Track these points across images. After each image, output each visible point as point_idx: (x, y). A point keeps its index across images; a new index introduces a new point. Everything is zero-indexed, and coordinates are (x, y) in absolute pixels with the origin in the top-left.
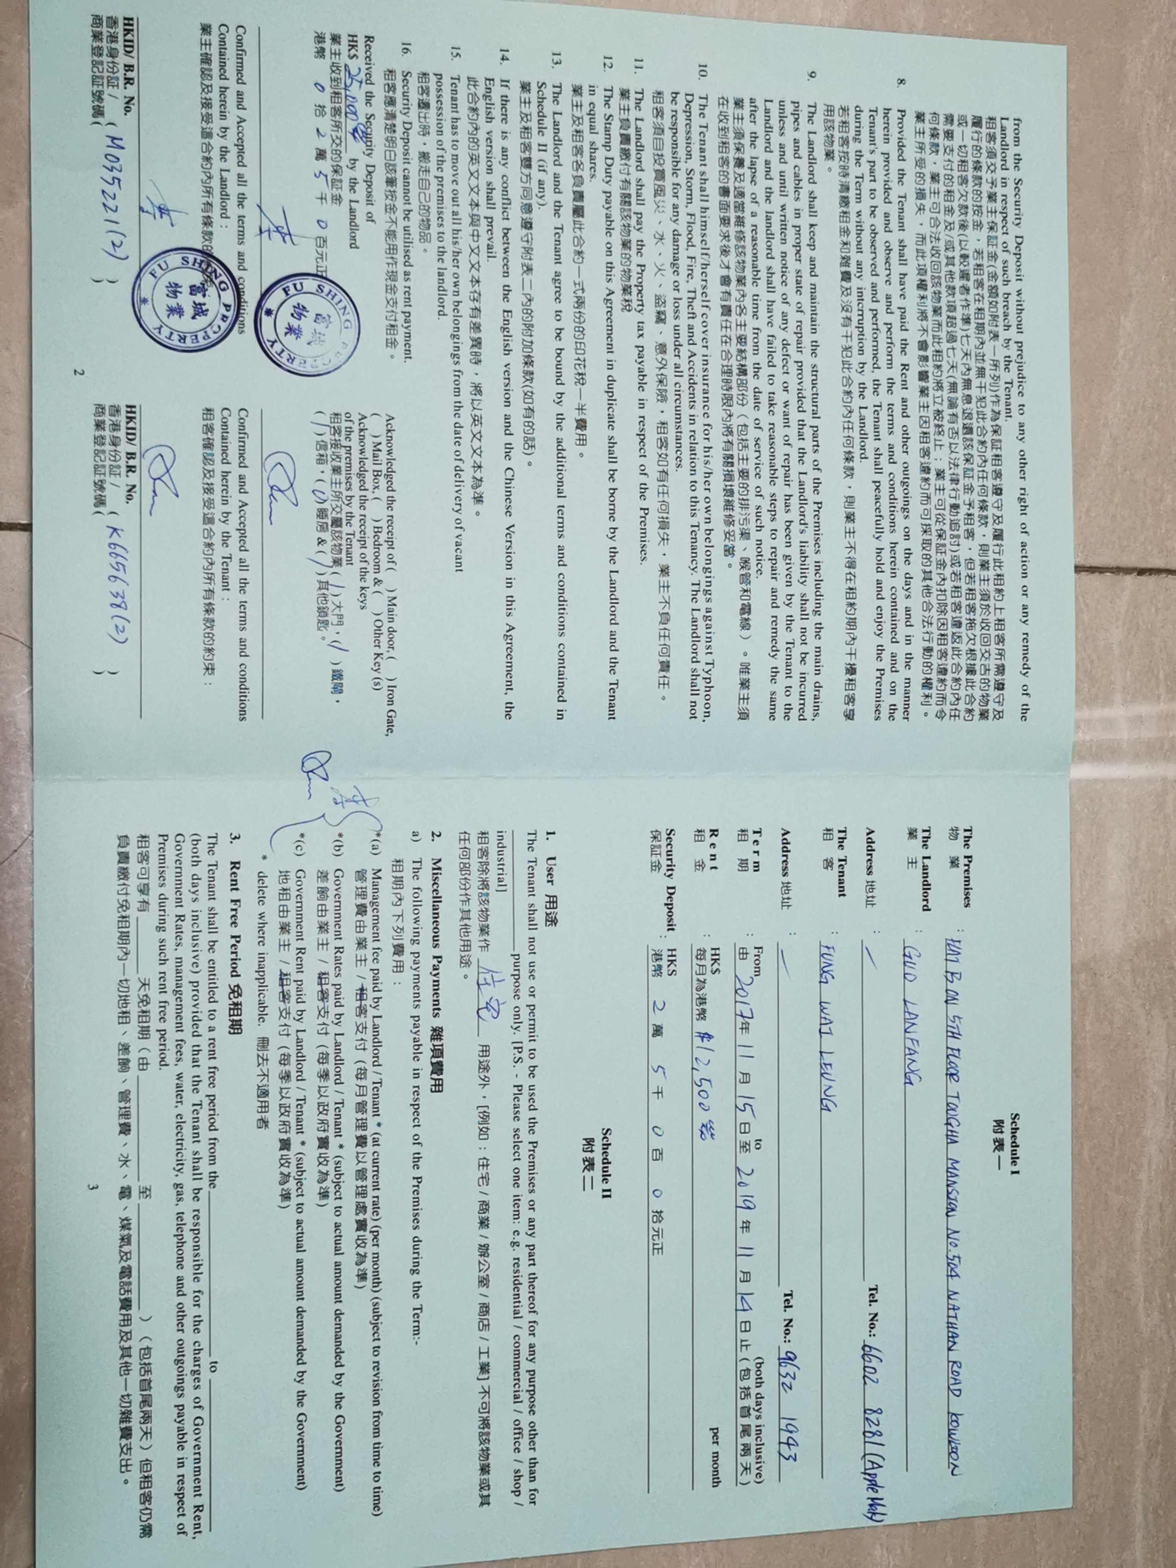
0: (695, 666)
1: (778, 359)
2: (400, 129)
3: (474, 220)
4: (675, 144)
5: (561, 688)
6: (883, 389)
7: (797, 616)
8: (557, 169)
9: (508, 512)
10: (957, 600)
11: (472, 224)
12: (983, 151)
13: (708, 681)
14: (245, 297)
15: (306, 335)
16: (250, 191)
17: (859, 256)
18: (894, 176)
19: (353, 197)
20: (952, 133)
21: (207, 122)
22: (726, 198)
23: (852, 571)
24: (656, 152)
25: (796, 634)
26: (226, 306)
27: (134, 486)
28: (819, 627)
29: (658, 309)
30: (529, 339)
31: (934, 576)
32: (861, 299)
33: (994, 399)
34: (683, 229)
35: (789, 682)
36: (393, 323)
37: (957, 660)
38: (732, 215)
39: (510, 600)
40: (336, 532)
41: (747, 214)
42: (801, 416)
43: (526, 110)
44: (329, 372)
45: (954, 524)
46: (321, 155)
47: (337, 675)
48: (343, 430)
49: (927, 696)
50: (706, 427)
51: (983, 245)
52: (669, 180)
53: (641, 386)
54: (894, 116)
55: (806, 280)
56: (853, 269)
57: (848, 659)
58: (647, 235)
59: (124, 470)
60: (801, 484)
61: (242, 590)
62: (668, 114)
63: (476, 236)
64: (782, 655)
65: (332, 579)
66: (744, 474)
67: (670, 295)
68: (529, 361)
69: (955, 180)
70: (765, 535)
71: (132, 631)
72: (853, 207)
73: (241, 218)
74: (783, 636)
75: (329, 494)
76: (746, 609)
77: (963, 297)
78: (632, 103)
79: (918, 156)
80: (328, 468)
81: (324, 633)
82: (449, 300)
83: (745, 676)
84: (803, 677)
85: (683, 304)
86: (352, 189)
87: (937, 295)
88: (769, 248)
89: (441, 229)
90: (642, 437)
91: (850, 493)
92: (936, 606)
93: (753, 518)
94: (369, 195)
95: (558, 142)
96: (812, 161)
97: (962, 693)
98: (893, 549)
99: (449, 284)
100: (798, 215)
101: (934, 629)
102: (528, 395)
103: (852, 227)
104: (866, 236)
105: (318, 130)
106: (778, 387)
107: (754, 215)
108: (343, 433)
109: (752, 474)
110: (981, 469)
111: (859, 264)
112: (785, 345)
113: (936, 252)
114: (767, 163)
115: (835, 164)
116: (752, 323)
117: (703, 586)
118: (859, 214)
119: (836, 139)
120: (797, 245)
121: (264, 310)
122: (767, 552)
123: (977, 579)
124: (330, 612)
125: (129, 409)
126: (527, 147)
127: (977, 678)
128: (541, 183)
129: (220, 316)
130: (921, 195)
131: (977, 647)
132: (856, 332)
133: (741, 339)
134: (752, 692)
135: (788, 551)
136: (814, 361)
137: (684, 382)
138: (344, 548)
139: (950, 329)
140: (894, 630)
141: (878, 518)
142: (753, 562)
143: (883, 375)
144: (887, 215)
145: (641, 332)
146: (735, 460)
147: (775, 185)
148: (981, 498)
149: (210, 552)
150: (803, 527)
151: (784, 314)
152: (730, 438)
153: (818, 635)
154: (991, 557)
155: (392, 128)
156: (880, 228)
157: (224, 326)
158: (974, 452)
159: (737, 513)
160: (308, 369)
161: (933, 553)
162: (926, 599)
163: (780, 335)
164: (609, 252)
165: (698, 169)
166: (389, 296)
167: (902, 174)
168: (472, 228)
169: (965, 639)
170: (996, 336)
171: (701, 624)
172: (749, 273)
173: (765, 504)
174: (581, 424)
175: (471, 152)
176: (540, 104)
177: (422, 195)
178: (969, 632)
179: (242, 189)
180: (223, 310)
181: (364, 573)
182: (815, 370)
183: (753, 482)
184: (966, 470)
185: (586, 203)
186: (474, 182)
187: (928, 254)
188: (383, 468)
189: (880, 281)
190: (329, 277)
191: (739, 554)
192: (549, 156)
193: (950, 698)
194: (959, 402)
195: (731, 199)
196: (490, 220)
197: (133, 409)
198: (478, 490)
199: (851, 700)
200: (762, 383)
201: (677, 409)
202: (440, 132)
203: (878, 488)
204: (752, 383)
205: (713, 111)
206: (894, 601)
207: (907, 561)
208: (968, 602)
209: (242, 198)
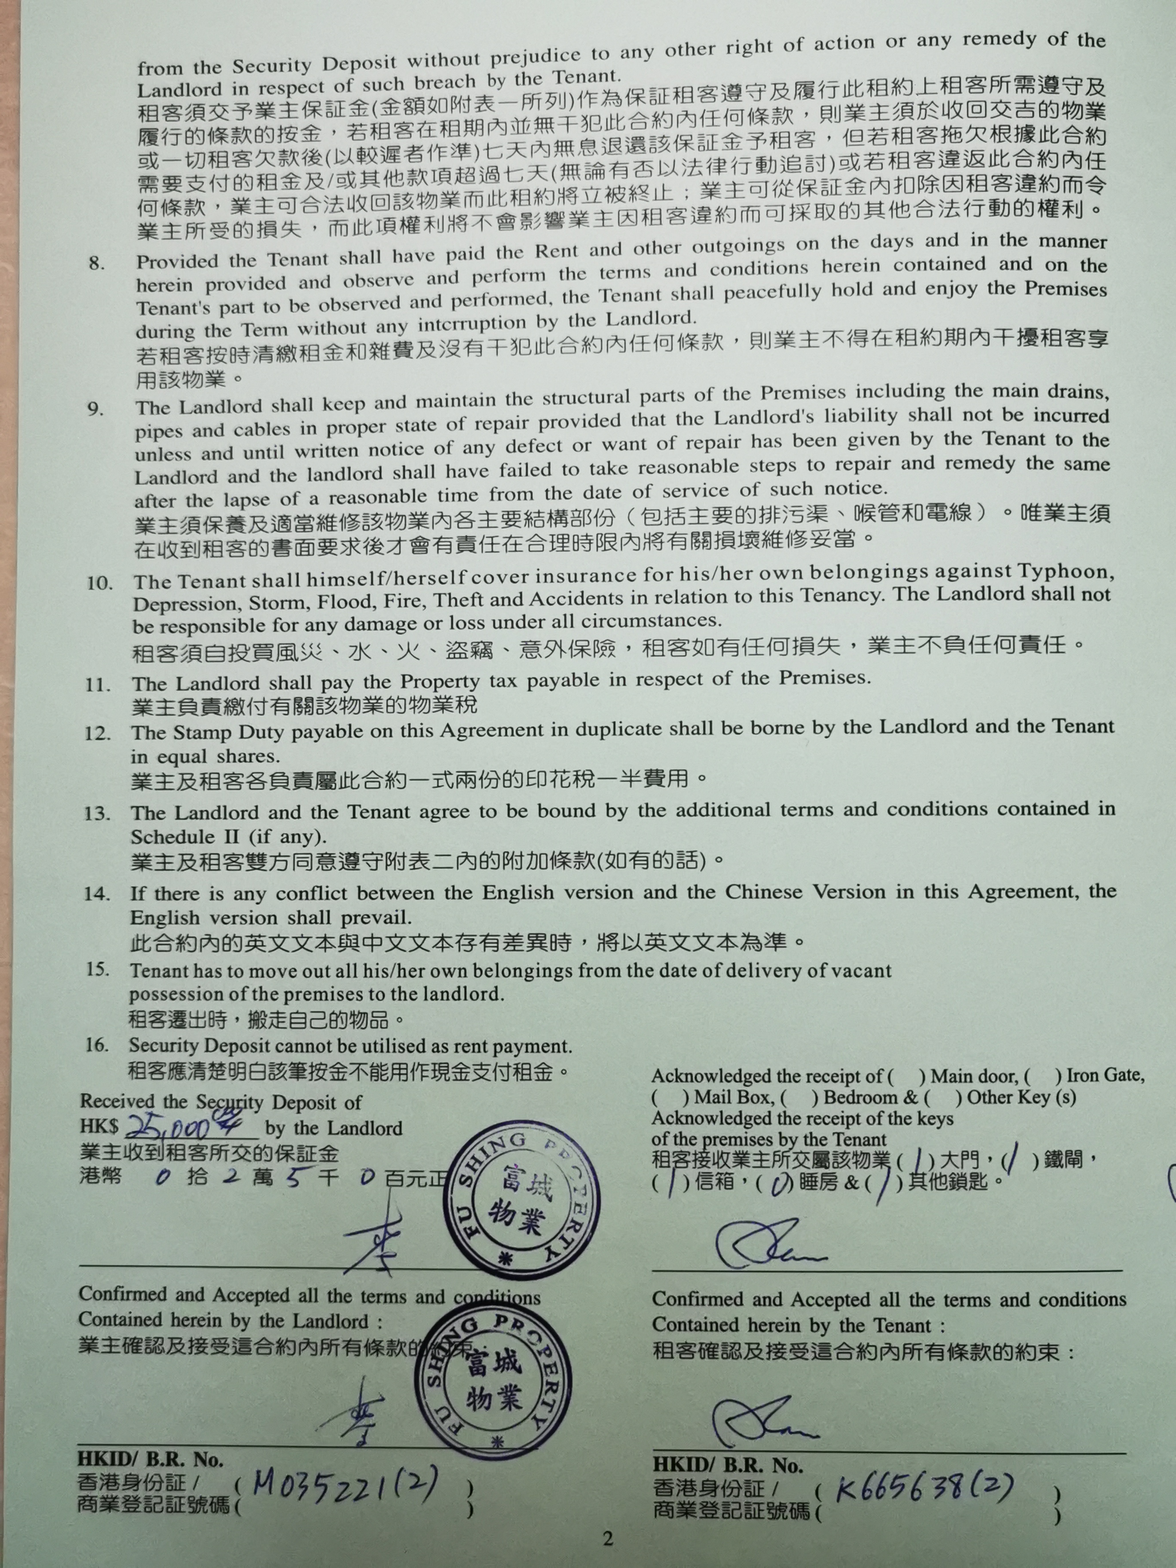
0: (1028, 594)
1: (537, 460)
2: (218, 1057)
3: (349, 943)
4: (212, 627)
5: (1068, 811)
6: (578, 287)
7: (944, 427)
8: (264, 813)
9: (795, 894)
10: (912, 159)
11: (355, 948)
12: (193, 126)
13: (1051, 573)
14: (485, 1292)
15: (538, 1202)
16: (325, 1282)
17: (371, 328)
18: (242, 273)
19: (323, 1129)
20: (169, 178)
21: (226, 1345)
22: (292, 545)
23: (871, 335)
24: (228, 658)
25: (975, 428)
26: (498, 1323)
27: (776, 1461)
28: (963, 390)
29: (469, 654)
30: (526, 859)
31: (875, 198)
32: (438, 325)
33: (586, 101)
34: (343, 615)
35: (1050, 440)
36: (512, 1071)
37: (1010, 159)
38: (317, 535)
39: (932, 892)
40: (836, 1161)
41: (315, 511)
42: (626, 420)
43: (177, 861)
44: (592, 1169)
45: (789, 165)
46: (263, 1177)
47: (1054, 1159)
48: (678, 1148)
49: (1068, 208)
50: (650, 576)
51: (342, 125)
52: (267, 636)
53: (590, 681)
54: (148, 275)
55: (412, 414)
56: (390, 339)
57: (1012, 343)
58: (357, 672)
59: (752, 1476)
60: (734, 420)
61: (928, 1302)
62: (168, 639)
63: (373, 942)
64: (1010, 452)
65: (909, 1166)
66: (721, 515)
67: (446, 635)
68: (561, 860)
69: (242, 172)
70: (817, 480)
71: (993, 1467)
72: (295, 339)
73: (366, 1298)
74: (980, 450)
75: (777, 1171)
76: (937, 511)
77: (426, 156)
78: (155, 696)
79: (208, 233)
80: (739, 1173)
81: (990, 1180)
82: (473, 984)
83: (1043, 512)
84: (1042, 416)
85: (460, 613)
86: (312, 1130)
87: (426, 199)
88: (365, 475)
89: (366, 995)
90: (670, 681)
91: (745, 340)
92: (924, 195)
93: (791, 500)
94: (318, 1104)
95: (222, 813)
96: (226, 406)
97: (1062, 148)
98: (833, 268)
99: (450, 984)
100: (311, 429)
101: (960, 198)
102: (613, 860)
103: (324, 340)
104: (339, 317)
105: (226, 1181)
106: (582, 460)
107: (315, 501)
108: (685, 1148)
109: (720, 502)
110: (699, 121)
111: (382, 328)
112: (514, 447)
113: (357, 204)
114: (234, 479)
115: (229, 370)
116: (483, 503)
117: (902, 582)
118: (304, 330)
119: (190, 369)
120: (359, 429)
121: (501, 1265)
122: (846, 477)
123: (878, 125)
124: (959, 1171)
125: (661, 1467)
126: (233, 860)
127: (1038, 123)
128: (286, 839)
129: (515, 1332)
130: (268, 229)
131: (989, 123)
132: (490, 332)
133: (510, 518)
134: (1067, 501)
135: (843, 443)
136: (538, 400)
137: (581, 612)
138: (859, 1149)
139: (478, 178)
140: (964, 266)
141: (785, 292)
142: (862, 500)
143: (555, 287)
144: (304, 284)
145: (507, 682)
146: (701, 529)
147: (267, 466)
148: (746, 119)
149: (872, 1350)
150: (803, 417)
151: (469, 450)
152: (665, 538)
153: (975, 392)
154: (841, 101)
155: (218, 1069)
156: (324, 295)
157: (529, 1326)
158: (672, 133)
159: (784, 526)
160: (588, 1200)
161: (837, 201)
162: (913, 211)
163: (500, 456)
164: (385, 732)
165: (250, 590)
166: (472, 1076)
167: (237, 261)
168: (361, 948)
169: (976, 144)
170: (485, 99)
171: (963, 584)
172: (406, 508)
173: (768, 479)
174: (654, 777)
175: (245, 949)
176: (165, 840)
177: (315, 1023)
178: (966, 137)
179: (323, 1296)
180: (506, 1327)
181: (897, 1119)
182: (552, 399)
183: (733, 501)
184: (702, 148)
185: (314, 768)
186: (290, 944)
187: (361, 215)
188: (735, 1087)
189: (407, 294)
190: (447, 1169)
191: (848, 523)
192: (245, 826)
193: (1071, 169)
194: (593, 160)
195: (292, 536)
196: (347, 919)
197: (661, 1461)
198: (763, 941)
199: (1075, 336)
200: (578, 484)
201: (625, 623)
202: (218, 995)
203: (736, 294)
204: (576, 503)
205: (160, 568)
206: (917, 265)
207: (850, 244)
208: (916, 141)
209: (336, 1296)
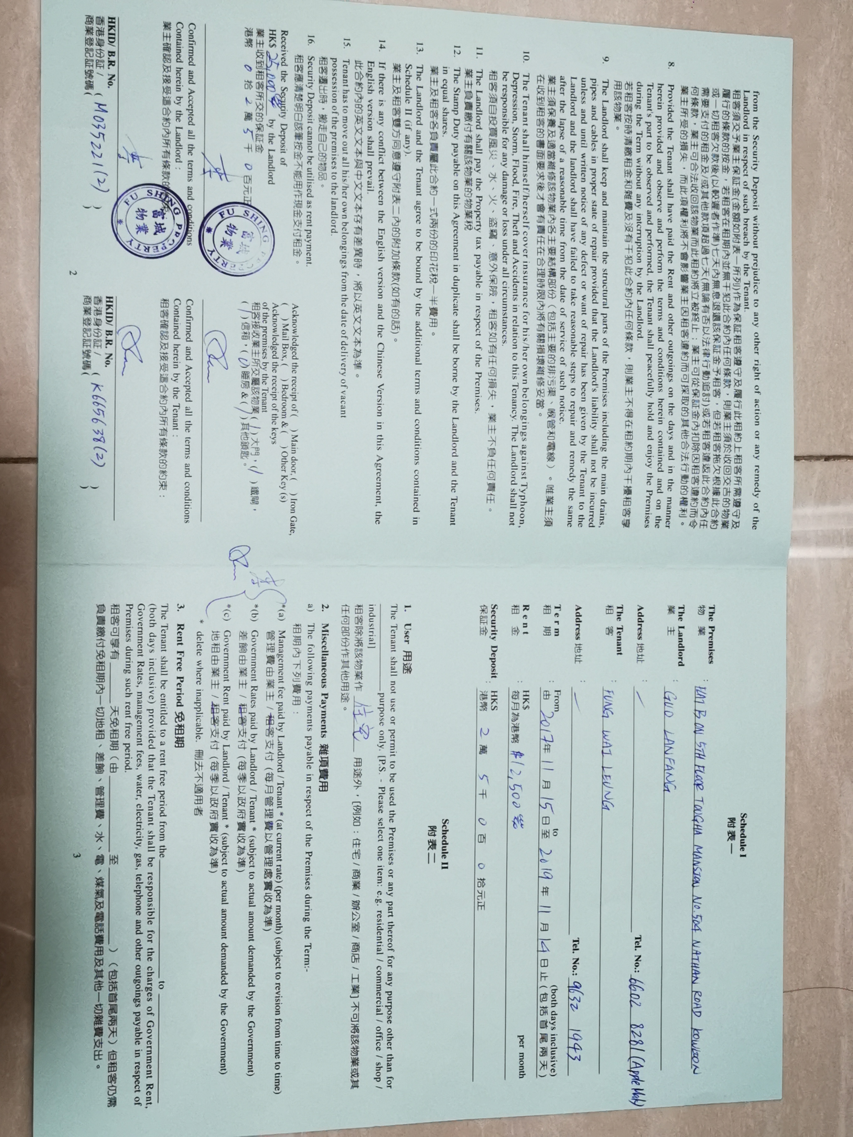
0: (513, 487)
1: (578, 265)
2: (305, 98)
3: (359, 164)
4: (505, 109)
5: (416, 503)
6: (655, 288)
7: (589, 451)
8: (419, 128)
9: (379, 375)
10: (707, 441)
11: (356, 167)
12: (731, 115)
13: (523, 498)
14: (192, 219)
15: (236, 247)
16: (197, 143)
17: (639, 191)
18: (665, 133)
19: (271, 147)
20: (708, 102)
21: (167, 93)
22: (542, 149)
23: (630, 419)
24: (491, 115)
25: (588, 465)
26: (178, 225)
27: (111, 355)
28: (605, 460)
29: (492, 228)
30: (396, 250)
31: (690, 423)
32: (639, 222)
33: (736, 295)
34: (509, 170)
35: (582, 499)
36: (298, 238)
37: (706, 485)
38: (546, 160)
39: (380, 438)
40: (255, 388)
41: (557, 160)
42: (595, 306)
43: (397, 85)
44: (252, 273)
45: (706, 386)
46: (249, 116)
47: (255, 491)
48: (261, 315)
49: (684, 511)
50: (525, 314)
51: (729, 184)
52: (500, 135)
53: (478, 284)
54: (665, 89)
55: (600, 209)
56: (634, 200)
57: (626, 483)
58: (484, 175)
59: (104, 342)
60: (594, 355)
61: (187, 429)
62: (500, 88)
63: (359, 175)
64: (577, 480)
65: (252, 423)
66: (552, 348)
67: (500, 218)
68: (396, 266)
69: (710, 136)
70: (566, 392)
71: (108, 458)
72: (635, 156)
73: (190, 162)
74: (579, 466)
75: (250, 361)
76: (551, 446)
77: (715, 221)
78: (474, 80)
79: (683, 118)
80: (250, 342)
81: (245, 460)
82: (339, 222)
83: (550, 495)
84: (592, 495)
85: (510, 225)
86: (270, 141)
87: (695, 220)
88: (573, 185)
89: (334, 171)
90: (478, 321)
91: (629, 362)
92: (691, 445)
93: (558, 380)
94: (283, 145)
95: (420, 108)
96: (605, 122)
97: (709, 508)
98: (660, 404)
99: (339, 211)
100: (594, 161)
101: (689, 462)
102: (396, 290)
103: (634, 169)
104: (644, 177)
105: (246, 99)
106: (578, 285)
107: (562, 161)
108: (261, 317)
109: (558, 348)
110: (726, 346)
111: (638, 196)
112: (584, 255)
113: (694, 188)
114: (572, 123)
115: (622, 124)
116: (559, 239)
117: (520, 429)
118: (639, 160)
119: (623, 106)
120: (593, 183)
121: (206, 228)
122: (567, 405)
123: (722, 426)
124: (250, 446)
125: (108, 300)
126: (397, 112)
127: (721, 498)
128: (407, 137)
129: (174, 233)
130: (684, 147)
131: (721, 475)
132: (635, 246)
133: (552, 251)
134: (554, 506)
135: (583, 405)
136: (605, 266)
137: (510, 281)
138: (260, 400)
139: (704, 245)
140: (660, 462)
141: (650, 381)
142: (557, 412)
143: (655, 277)
144: (659, 162)
145: (479, 245)
146: (546, 338)
147: (578, 139)
148: (726, 367)
149: (165, 402)
150: (594, 387)
151: (583, 233)
152: (542, 322)
153: (604, 465)
154: (733, 410)
155: (300, 98)
156: (654, 171)
157: (177, 240)
158: (721, 334)
159: (546, 376)
160: (237, 271)
161: (690, 406)
162: (684, 440)
163: (580, 247)
164: (456, 187)
165: (522, 128)
166: (296, 219)
167: (671, 131)
168: (356, 170)
169: (712, 469)
170: (738, 250)
171: (519, 457)
172: (558, 203)
173: (567, 370)
174: (434, 311)
175: (356, 115)
176: (407, 80)
177: (321, 146)
178: (716, 465)
179: (191, 142)
180: (176, 229)
181: (275, 417)
182: (605, 273)
183: (558, 354)
184: (715, 347)
185: (440, 152)
186: (358, 136)
187: (689, 190)
188: (290, 342)
189: (654, 209)
190: (252, 205)
191: (547, 406)
192: (413, 118)
193: (701, 512)
194: (711, 297)
195: (546, 149)
196: (370, 164)
197: (111, 300)
198: (358, 359)
199: (628, 512)
200: (567, 282)
201: (504, 301)
202: (335, 101)
203: (650, 359)
204: (559, 281)
205: (532, 85)
206: (660, 441)
207: (671, 412)
208: (715, 443)
209: (191, 148)
